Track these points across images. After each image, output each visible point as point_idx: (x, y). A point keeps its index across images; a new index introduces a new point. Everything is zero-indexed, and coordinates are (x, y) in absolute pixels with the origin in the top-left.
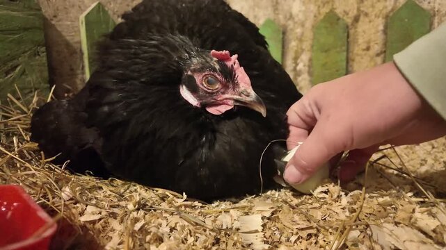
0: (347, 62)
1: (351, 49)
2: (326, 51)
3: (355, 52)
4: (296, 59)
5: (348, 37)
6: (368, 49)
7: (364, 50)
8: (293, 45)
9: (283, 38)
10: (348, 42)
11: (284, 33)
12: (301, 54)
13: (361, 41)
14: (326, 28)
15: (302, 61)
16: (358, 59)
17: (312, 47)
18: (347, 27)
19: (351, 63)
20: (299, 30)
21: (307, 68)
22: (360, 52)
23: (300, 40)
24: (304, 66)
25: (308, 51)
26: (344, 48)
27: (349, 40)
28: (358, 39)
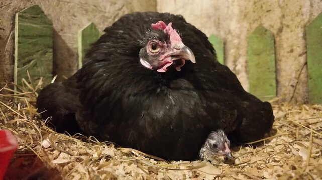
0: (276, 63)
1: (278, 53)
2: (258, 55)
3: (282, 54)
4: (235, 62)
5: (275, 43)
6: (292, 51)
7: (289, 52)
8: (232, 52)
9: (224, 48)
10: (275, 48)
11: (225, 44)
12: (238, 58)
13: (285, 46)
14: (257, 38)
15: (239, 63)
16: (284, 59)
17: (247, 52)
18: (274, 36)
19: (279, 63)
20: (236, 41)
21: (244, 69)
22: (286, 54)
23: (238, 49)
24: (242, 66)
25: (244, 55)
26: (273, 52)
27: (276, 46)
28: (282, 45)
